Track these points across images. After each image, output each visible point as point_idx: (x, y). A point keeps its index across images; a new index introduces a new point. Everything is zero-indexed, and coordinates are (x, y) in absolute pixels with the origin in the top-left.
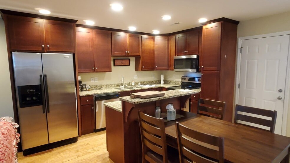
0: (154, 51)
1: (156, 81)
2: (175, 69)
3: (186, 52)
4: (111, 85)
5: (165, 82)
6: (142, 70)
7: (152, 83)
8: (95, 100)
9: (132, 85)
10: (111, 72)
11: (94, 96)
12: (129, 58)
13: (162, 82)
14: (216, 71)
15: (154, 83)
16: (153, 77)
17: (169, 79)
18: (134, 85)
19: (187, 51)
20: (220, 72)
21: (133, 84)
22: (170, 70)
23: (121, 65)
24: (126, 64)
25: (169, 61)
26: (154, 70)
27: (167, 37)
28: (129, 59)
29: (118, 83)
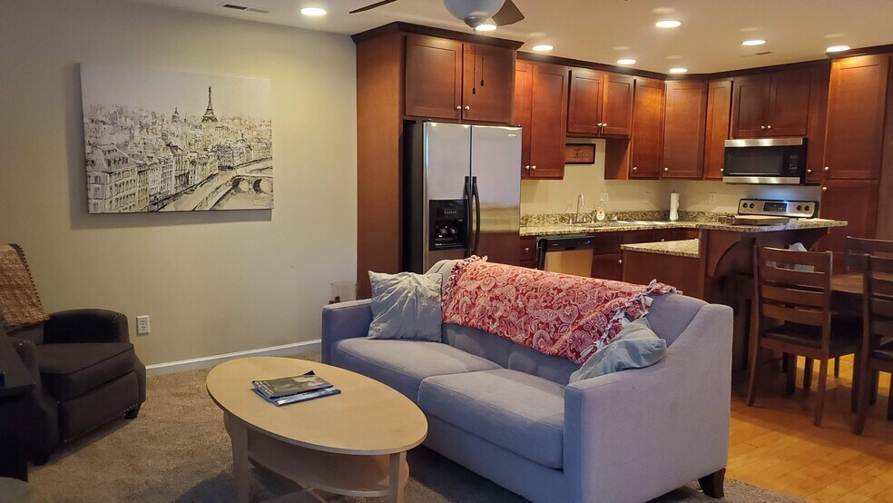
0: (662, 123)
1: (653, 212)
2: (726, 174)
3: (766, 128)
4: (548, 216)
5: (682, 215)
6: (631, 178)
7: (644, 216)
8: (545, 250)
9: (596, 220)
10: (561, 178)
11: (538, 239)
12: (594, 141)
13: (673, 216)
14: (869, 181)
15: (648, 216)
16: (645, 201)
17: (692, 208)
18: (603, 221)
19: (769, 127)
20: (879, 183)
21: (601, 217)
22: (706, 179)
23: (574, 160)
24: (586, 160)
25: (704, 152)
26: (656, 178)
27: (702, 84)
28: (594, 145)
29: (562, 212)
